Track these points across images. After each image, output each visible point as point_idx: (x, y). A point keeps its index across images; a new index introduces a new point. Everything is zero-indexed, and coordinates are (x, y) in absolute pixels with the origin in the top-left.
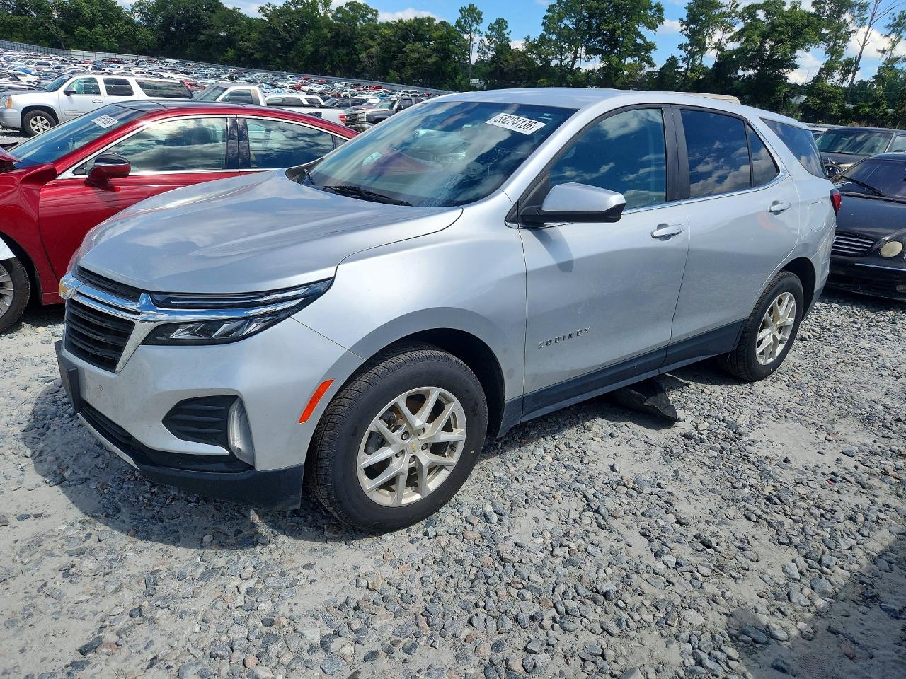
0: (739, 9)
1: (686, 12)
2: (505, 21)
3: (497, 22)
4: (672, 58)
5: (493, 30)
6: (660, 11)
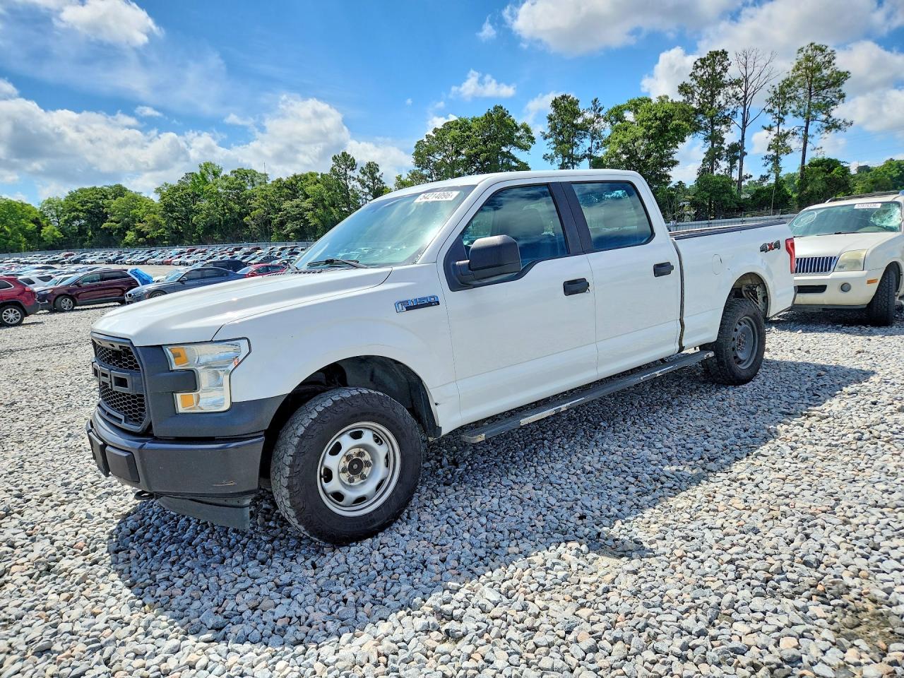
0: (604, 113)
2: (376, 164)
3: (369, 166)
5: (364, 174)
6: (527, 130)
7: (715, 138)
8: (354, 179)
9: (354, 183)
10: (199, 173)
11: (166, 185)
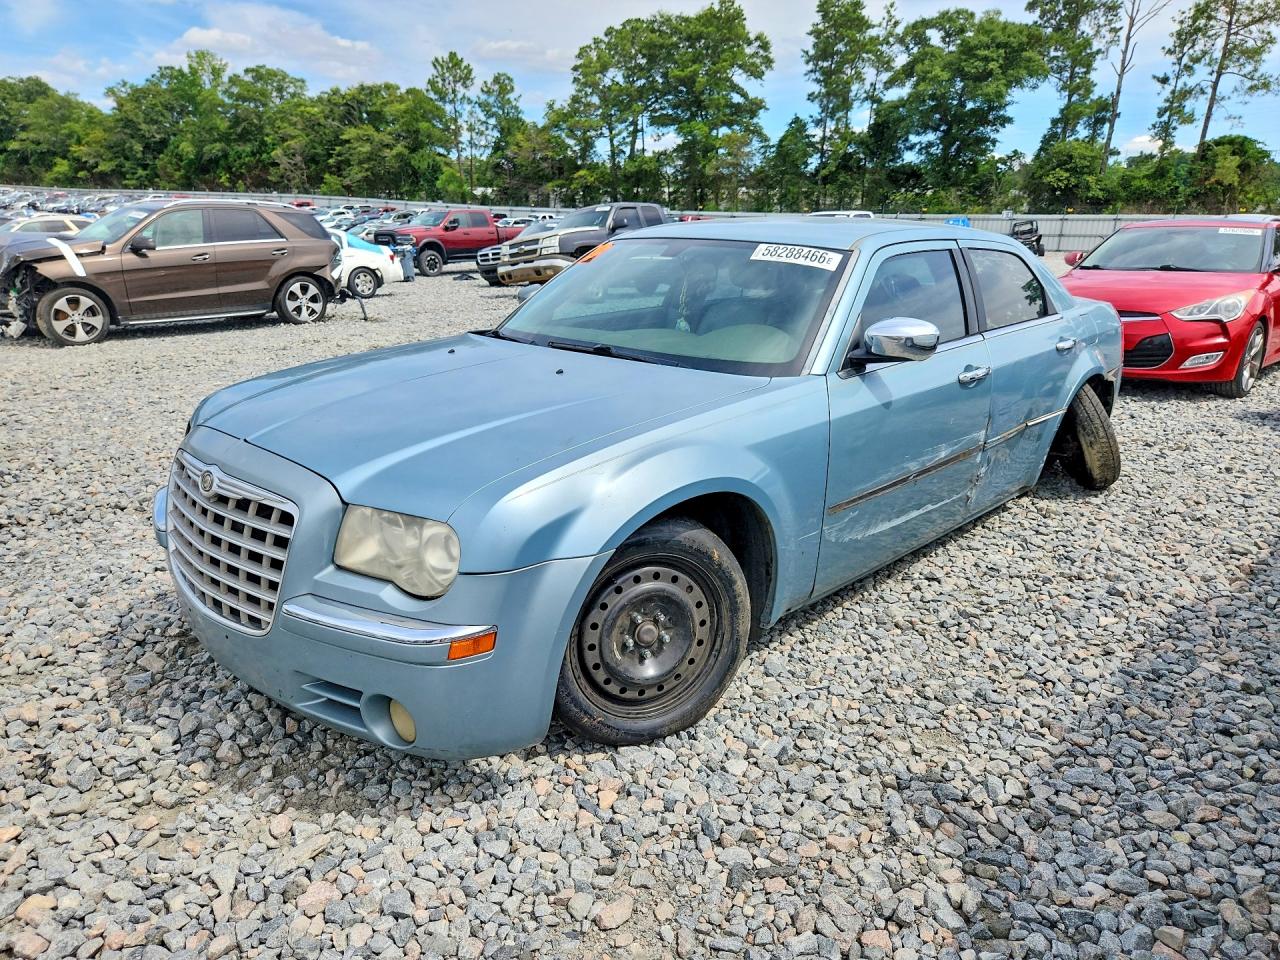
0: (900, 30)
1: (812, 39)
2: (509, 78)
3: (496, 80)
4: (797, 120)
5: (488, 92)
6: (765, 46)
7: (1078, 87)
8: (470, 101)
9: (468, 108)
10: (186, 70)
11: (125, 84)
